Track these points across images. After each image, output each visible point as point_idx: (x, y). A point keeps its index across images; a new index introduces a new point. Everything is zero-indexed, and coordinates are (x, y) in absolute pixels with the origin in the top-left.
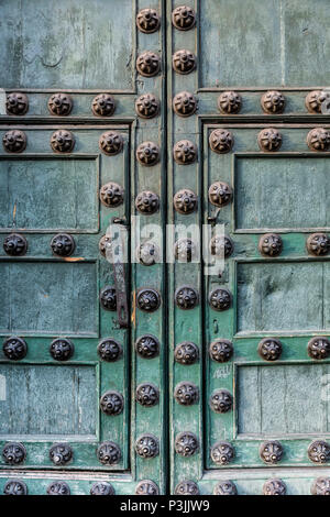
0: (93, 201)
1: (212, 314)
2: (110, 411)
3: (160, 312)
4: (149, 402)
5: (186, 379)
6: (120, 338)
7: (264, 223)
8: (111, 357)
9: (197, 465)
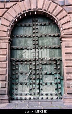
0: (29, 69)
1: (40, 80)
2: (31, 90)
3: (35, 80)
4: (34, 89)
5: (38, 87)
6: (31, 82)
7: (45, 71)
8: (31, 84)
9: (39, 95)
